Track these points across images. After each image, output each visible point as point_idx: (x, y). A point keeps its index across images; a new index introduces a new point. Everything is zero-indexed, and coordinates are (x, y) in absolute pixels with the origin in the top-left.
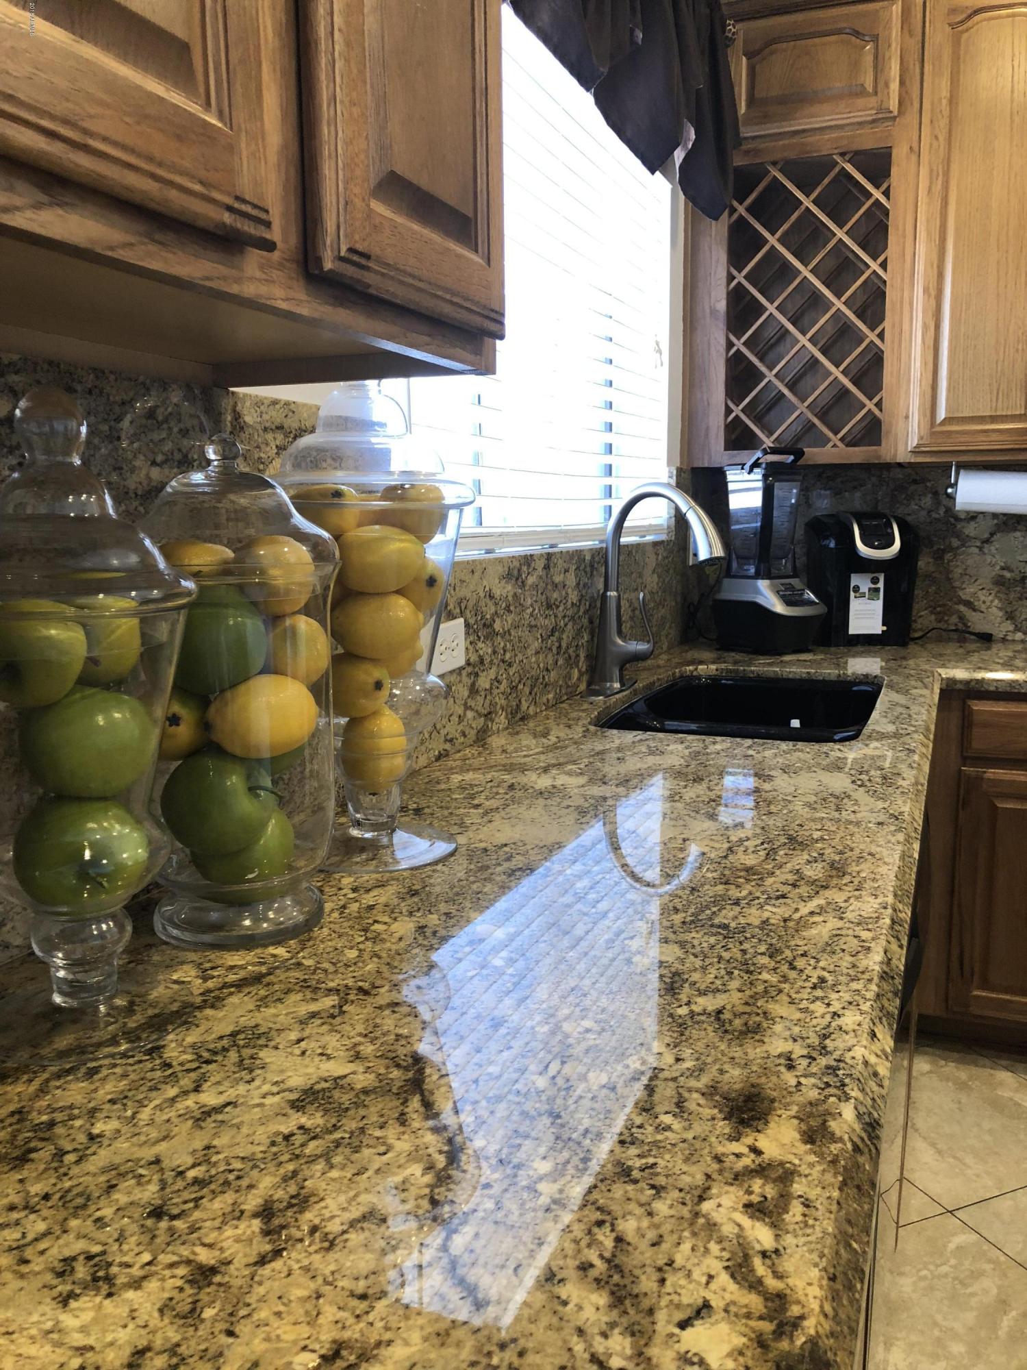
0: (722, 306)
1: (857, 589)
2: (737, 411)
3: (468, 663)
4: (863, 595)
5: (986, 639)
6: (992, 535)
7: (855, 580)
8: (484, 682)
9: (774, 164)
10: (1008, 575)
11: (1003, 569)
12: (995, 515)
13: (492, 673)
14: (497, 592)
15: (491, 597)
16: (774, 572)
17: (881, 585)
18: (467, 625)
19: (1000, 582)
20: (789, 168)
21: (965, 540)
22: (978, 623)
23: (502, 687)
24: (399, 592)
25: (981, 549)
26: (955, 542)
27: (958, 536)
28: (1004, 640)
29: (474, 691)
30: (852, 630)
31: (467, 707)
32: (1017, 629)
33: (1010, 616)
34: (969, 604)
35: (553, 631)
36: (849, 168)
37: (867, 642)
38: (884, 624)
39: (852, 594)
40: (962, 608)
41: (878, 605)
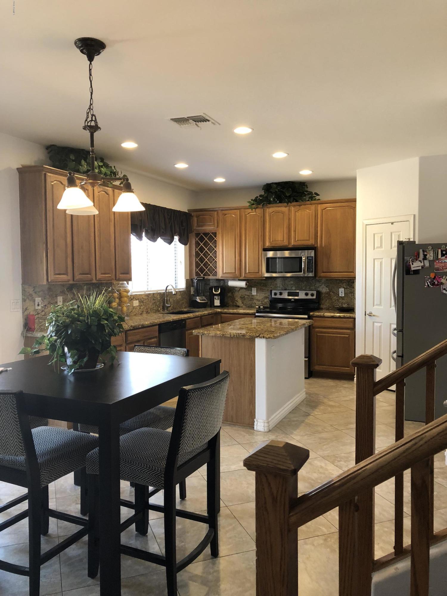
0: (194, 254)
1: (215, 298)
2: (197, 270)
3: (139, 305)
4: (217, 299)
5: (239, 306)
6: (240, 290)
7: (215, 297)
8: (142, 308)
9: (201, 233)
10: (242, 296)
11: (241, 295)
12: (239, 287)
13: (143, 307)
14: (144, 298)
15: (143, 298)
16: (200, 295)
17: (219, 298)
18: (139, 301)
19: (241, 297)
20: (204, 234)
21: (236, 291)
22: (238, 304)
23: (145, 309)
24: (126, 297)
25: (238, 292)
26: (234, 291)
27: (235, 290)
28: (242, 307)
29: (140, 308)
30: (215, 305)
31: (139, 310)
32: (244, 305)
33: (243, 303)
34: (237, 301)
35: (155, 303)
36: (212, 234)
37: (217, 307)
38: (220, 304)
39: (215, 299)
40: (236, 302)
41: (219, 301)
